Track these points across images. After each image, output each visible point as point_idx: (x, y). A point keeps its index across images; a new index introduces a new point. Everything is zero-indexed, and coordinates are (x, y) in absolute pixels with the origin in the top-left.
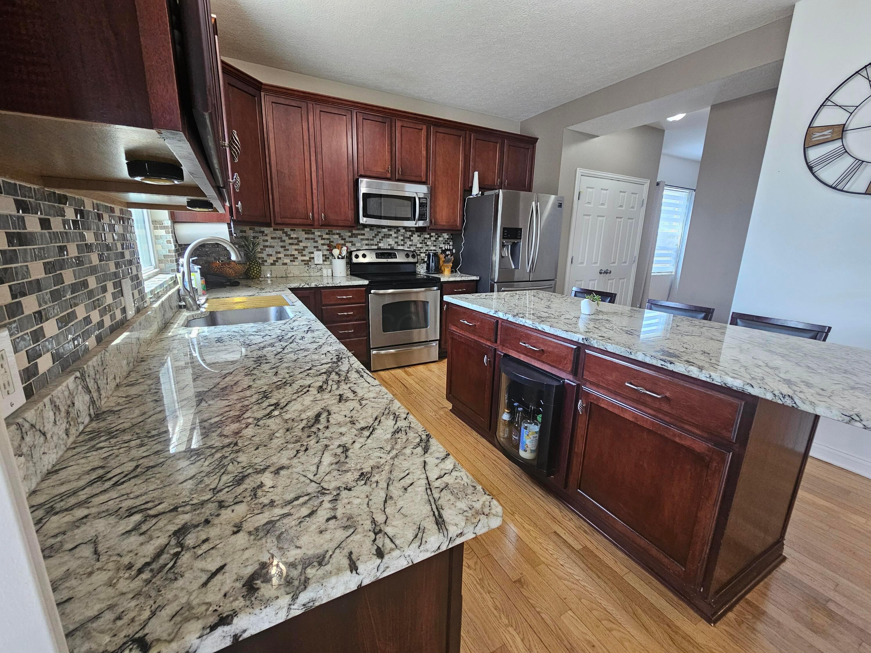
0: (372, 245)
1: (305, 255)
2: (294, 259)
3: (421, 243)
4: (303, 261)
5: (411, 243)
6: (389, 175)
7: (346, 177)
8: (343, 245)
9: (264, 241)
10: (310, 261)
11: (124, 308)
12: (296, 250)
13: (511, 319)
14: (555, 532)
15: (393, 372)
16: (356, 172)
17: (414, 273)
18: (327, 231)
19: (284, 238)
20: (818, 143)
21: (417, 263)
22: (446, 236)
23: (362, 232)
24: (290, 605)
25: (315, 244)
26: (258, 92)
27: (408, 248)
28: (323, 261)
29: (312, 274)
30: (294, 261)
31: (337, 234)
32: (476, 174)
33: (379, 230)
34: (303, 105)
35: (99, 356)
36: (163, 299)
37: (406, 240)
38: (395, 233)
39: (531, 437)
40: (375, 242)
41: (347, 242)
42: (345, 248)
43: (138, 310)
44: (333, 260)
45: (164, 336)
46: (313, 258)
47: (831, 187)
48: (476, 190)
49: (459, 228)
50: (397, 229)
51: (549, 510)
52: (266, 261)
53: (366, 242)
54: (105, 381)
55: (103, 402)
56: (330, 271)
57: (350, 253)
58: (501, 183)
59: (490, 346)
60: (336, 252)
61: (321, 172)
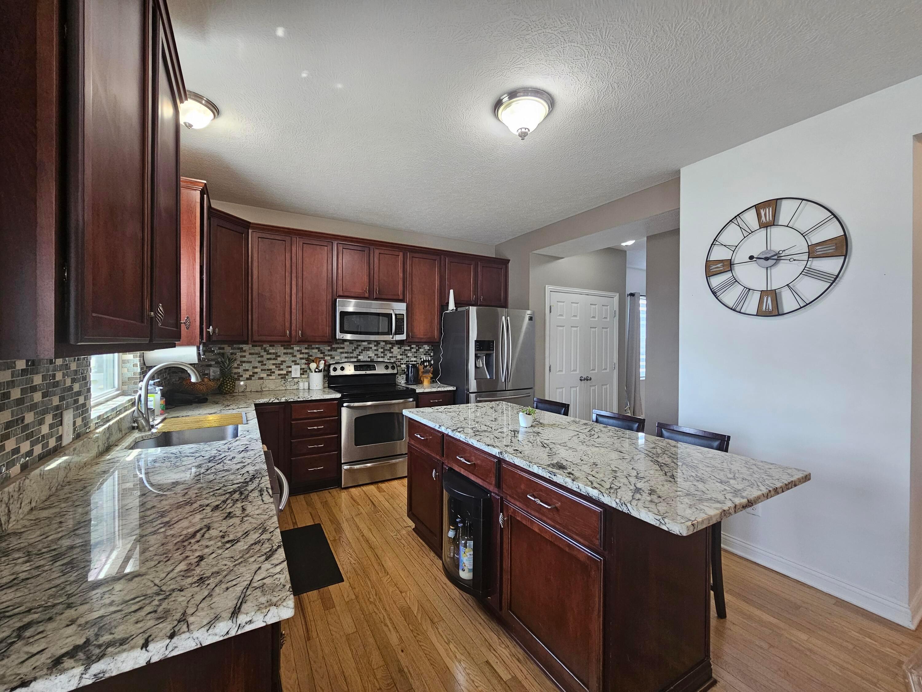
0: (352, 357)
1: (282, 370)
2: (271, 373)
3: (401, 355)
4: (279, 375)
5: (391, 355)
6: (367, 295)
7: (325, 297)
8: (321, 358)
9: (241, 357)
10: (287, 375)
11: (61, 436)
12: (273, 364)
13: (451, 434)
14: (487, 662)
15: (365, 488)
16: (335, 293)
17: (395, 384)
18: (306, 346)
19: (263, 353)
20: (714, 273)
21: (397, 374)
22: (427, 347)
23: (342, 346)
24: (82, 674)
25: (294, 359)
26: (246, 230)
27: (388, 359)
28: (301, 374)
29: (288, 388)
30: (271, 375)
31: (317, 348)
32: (452, 291)
33: (359, 343)
34: (288, 239)
35: (18, 483)
36: (111, 423)
37: (386, 352)
38: (375, 346)
39: (468, 554)
40: (355, 354)
41: (326, 355)
42: (323, 362)
43: (78, 436)
44: (311, 374)
45: (102, 459)
46: (291, 372)
47: (731, 309)
48: (452, 306)
49: (437, 340)
50: (377, 343)
51: (487, 637)
52: (242, 376)
53: (346, 355)
54: (18, 505)
55: (10, 525)
56: (306, 384)
57: (327, 367)
58: (477, 299)
59: (438, 460)
60: (313, 366)
61: (300, 294)
